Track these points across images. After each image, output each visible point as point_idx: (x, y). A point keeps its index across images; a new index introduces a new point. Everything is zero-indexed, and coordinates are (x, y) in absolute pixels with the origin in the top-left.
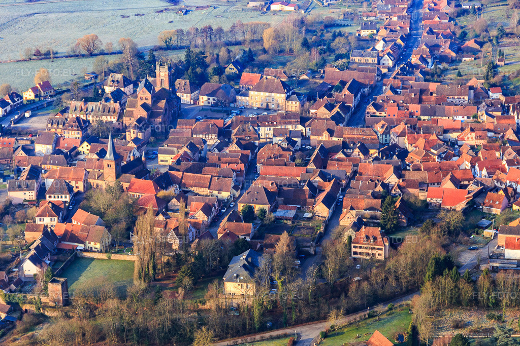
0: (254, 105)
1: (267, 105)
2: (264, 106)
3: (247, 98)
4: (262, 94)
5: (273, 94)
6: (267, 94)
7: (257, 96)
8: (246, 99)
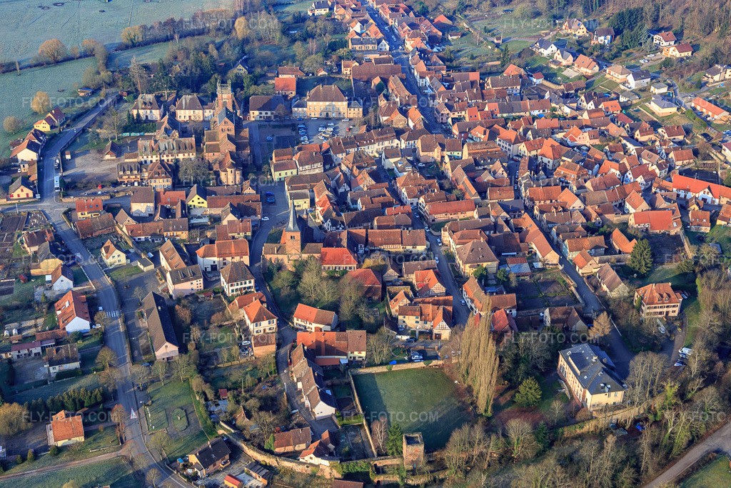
0: (313, 116)
1: (327, 114)
2: (324, 115)
3: (305, 109)
4: (321, 103)
5: (334, 103)
6: (327, 103)
7: (316, 106)
8: (303, 111)
